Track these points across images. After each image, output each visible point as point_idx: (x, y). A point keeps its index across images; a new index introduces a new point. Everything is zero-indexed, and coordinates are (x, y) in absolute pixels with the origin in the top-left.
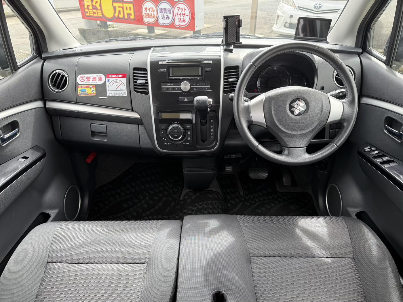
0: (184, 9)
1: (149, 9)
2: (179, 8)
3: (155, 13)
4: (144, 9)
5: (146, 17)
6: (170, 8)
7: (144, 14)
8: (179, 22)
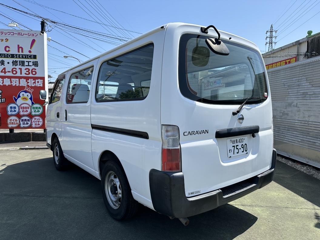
0: (39, 119)
1: (13, 120)
2: (36, 119)
3: (18, 122)
4: (9, 120)
5: (10, 124)
6: (29, 119)
7: (9, 123)
8: (35, 125)
